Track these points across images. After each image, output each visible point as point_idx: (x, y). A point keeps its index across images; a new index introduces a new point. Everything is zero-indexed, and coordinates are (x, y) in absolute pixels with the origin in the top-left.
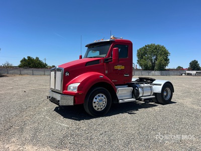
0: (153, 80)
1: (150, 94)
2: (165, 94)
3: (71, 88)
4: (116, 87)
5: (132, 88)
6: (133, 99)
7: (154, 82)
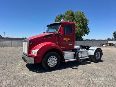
0: (89, 47)
1: (86, 56)
2: (97, 56)
3: (33, 53)
4: (63, 51)
5: (74, 52)
6: (75, 59)
7: (90, 49)
